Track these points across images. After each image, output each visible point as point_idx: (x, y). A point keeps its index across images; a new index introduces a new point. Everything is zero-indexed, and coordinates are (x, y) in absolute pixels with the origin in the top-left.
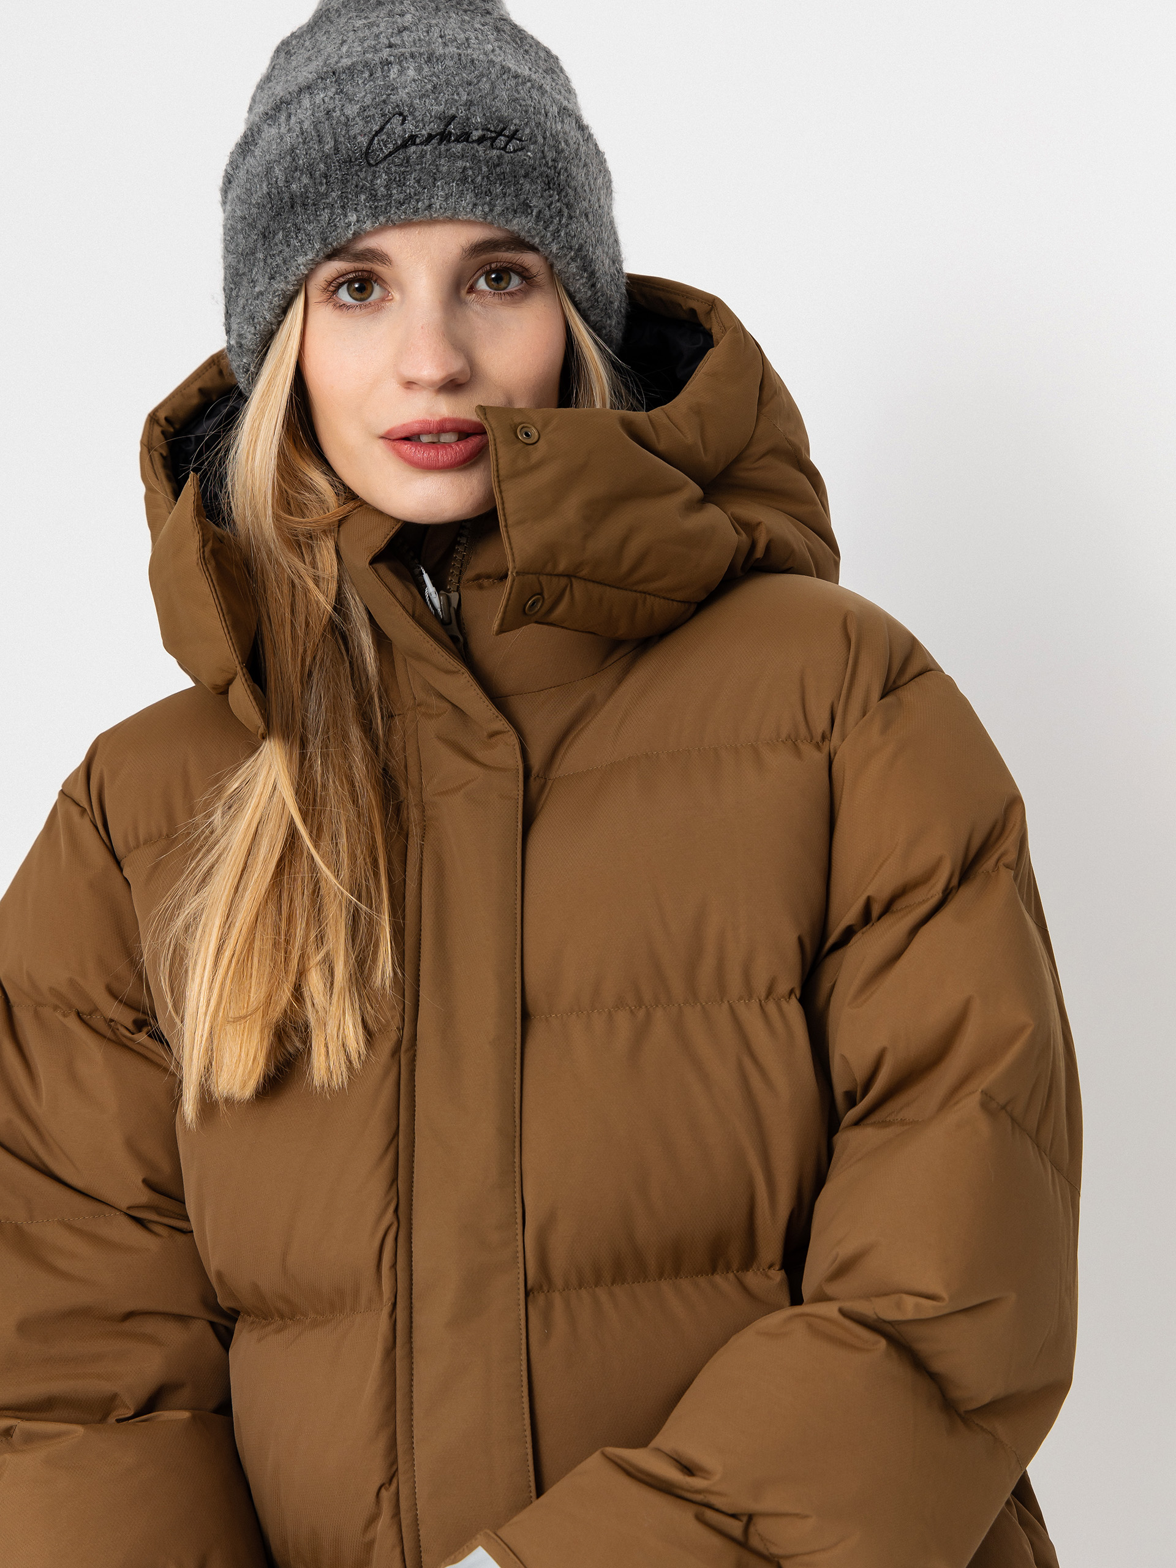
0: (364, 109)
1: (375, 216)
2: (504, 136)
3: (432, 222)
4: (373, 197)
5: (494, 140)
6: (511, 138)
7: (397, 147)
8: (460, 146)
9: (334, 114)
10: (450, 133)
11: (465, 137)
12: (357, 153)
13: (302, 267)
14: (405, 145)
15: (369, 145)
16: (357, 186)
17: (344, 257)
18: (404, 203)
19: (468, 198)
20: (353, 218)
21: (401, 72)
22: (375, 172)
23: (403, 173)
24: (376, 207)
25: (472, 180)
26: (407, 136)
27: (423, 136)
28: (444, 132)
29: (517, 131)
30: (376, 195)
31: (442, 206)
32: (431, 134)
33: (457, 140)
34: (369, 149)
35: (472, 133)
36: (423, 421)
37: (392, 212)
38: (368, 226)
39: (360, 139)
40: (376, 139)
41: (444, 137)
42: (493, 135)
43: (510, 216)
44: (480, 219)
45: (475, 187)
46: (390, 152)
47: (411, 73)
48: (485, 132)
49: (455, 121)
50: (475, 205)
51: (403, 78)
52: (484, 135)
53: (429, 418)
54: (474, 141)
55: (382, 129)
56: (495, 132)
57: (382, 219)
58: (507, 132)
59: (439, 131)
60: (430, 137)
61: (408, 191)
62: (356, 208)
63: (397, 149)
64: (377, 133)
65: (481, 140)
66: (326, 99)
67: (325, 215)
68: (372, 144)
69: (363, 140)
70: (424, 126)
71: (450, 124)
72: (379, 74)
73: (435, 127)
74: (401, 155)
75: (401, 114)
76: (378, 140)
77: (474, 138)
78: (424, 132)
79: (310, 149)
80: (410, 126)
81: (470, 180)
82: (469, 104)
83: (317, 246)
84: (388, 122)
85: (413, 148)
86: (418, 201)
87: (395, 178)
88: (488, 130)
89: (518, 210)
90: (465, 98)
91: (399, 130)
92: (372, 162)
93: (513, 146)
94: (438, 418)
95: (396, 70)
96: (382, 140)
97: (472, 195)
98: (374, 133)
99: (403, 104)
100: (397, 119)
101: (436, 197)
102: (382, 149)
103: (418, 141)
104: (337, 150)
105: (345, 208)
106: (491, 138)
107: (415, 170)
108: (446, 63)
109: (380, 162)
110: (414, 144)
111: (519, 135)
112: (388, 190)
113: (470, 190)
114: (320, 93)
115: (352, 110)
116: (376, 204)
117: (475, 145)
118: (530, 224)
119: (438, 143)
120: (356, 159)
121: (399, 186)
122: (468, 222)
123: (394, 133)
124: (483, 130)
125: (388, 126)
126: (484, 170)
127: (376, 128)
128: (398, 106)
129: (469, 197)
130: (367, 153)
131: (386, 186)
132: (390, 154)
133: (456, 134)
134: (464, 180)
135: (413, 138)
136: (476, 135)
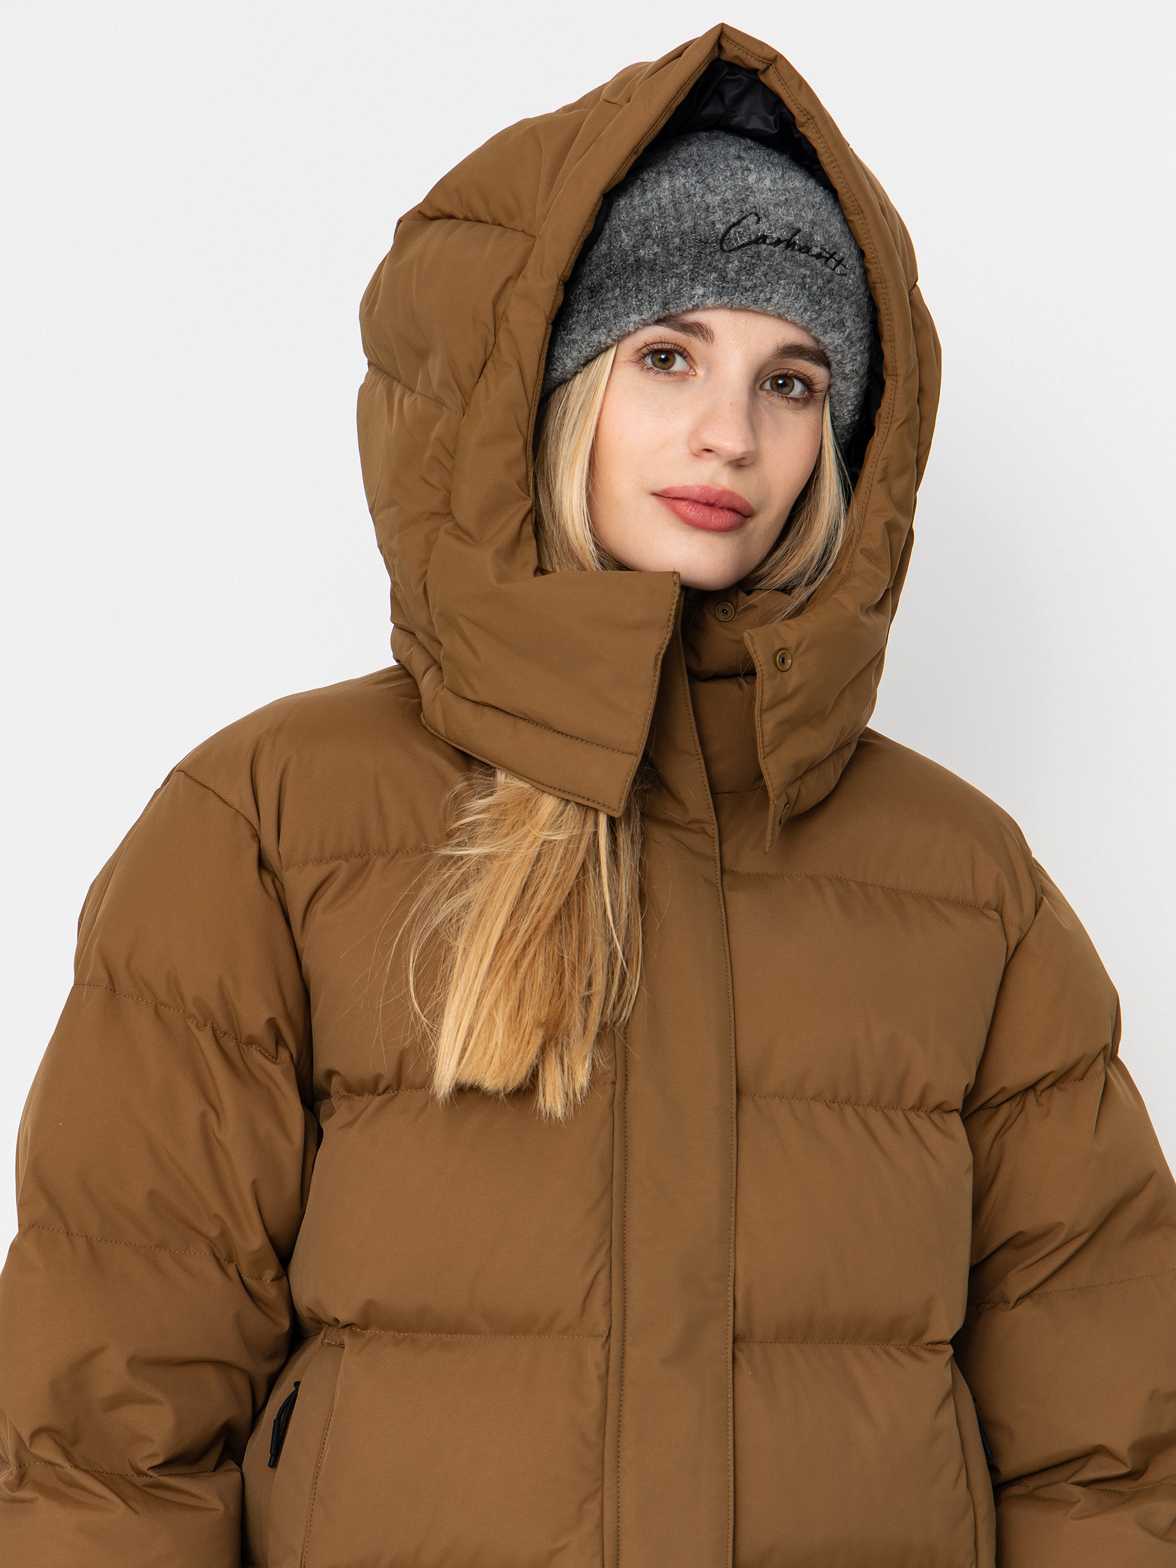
0: (725, 201)
1: (720, 295)
2: (834, 258)
3: (764, 313)
4: (723, 278)
5: (827, 259)
6: (839, 262)
7: (750, 242)
8: (803, 256)
9: (695, 200)
10: (795, 243)
11: (806, 249)
12: (713, 237)
13: (632, 324)
14: (756, 242)
15: (725, 232)
16: (709, 265)
17: (672, 325)
18: (748, 290)
19: (802, 301)
20: (700, 291)
21: (760, 180)
22: (728, 257)
23: (753, 264)
24: (723, 287)
25: (809, 287)
26: (760, 234)
27: (773, 238)
28: (790, 240)
29: (843, 259)
30: (726, 276)
31: (780, 302)
32: (780, 239)
33: (800, 250)
34: (725, 236)
35: (811, 248)
36: (706, 487)
37: (736, 296)
38: (710, 302)
39: (718, 226)
40: (733, 229)
41: (790, 244)
42: (828, 256)
43: (829, 329)
44: (804, 323)
45: (810, 294)
46: (744, 244)
47: (768, 182)
48: (822, 251)
49: (800, 234)
50: (806, 310)
51: (761, 186)
52: (821, 253)
53: (711, 485)
54: (813, 256)
55: (739, 222)
56: (829, 253)
57: (726, 299)
58: (836, 257)
59: (786, 238)
60: (779, 242)
61: (754, 281)
62: (705, 284)
63: (750, 243)
64: (734, 225)
65: (818, 256)
66: (687, 185)
67: (673, 283)
68: (728, 233)
69: (721, 228)
70: (776, 230)
71: (796, 235)
72: (739, 175)
73: (785, 234)
74: (754, 248)
75: (757, 215)
76: (735, 231)
77: (813, 253)
78: (774, 235)
79: (666, 223)
80: (764, 227)
81: (807, 287)
82: (813, 223)
83: (656, 308)
84: (744, 218)
85: (764, 246)
86: (761, 291)
87: (746, 267)
88: (825, 250)
89: (836, 326)
90: (810, 217)
91: (753, 227)
92: (725, 248)
93: (840, 270)
94: (720, 489)
95: (754, 177)
96: (739, 232)
97: (806, 300)
98: (731, 224)
99: (759, 207)
100: (754, 218)
101: (776, 293)
102: (737, 239)
103: (768, 241)
104: (694, 230)
105: (694, 280)
106: (826, 257)
107: (765, 265)
108: (796, 184)
109: (734, 250)
110: (764, 242)
111: (844, 262)
112: (737, 275)
113: (805, 296)
114: (681, 178)
115: (713, 200)
116: (725, 284)
117: (814, 259)
118: (840, 341)
119: (785, 247)
120: (712, 242)
121: (748, 274)
122: (794, 323)
123: (749, 229)
124: (821, 248)
125: (745, 221)
126: (819, 282)
127: (734, 220)
128: (755, 207)
129: (804, 301)
130: (722, 240)
131: (737, 271)
132: (744, 245)
133: (800, 245)
134: (803, 286)
135: (764, 238)
136: (816, 250)
